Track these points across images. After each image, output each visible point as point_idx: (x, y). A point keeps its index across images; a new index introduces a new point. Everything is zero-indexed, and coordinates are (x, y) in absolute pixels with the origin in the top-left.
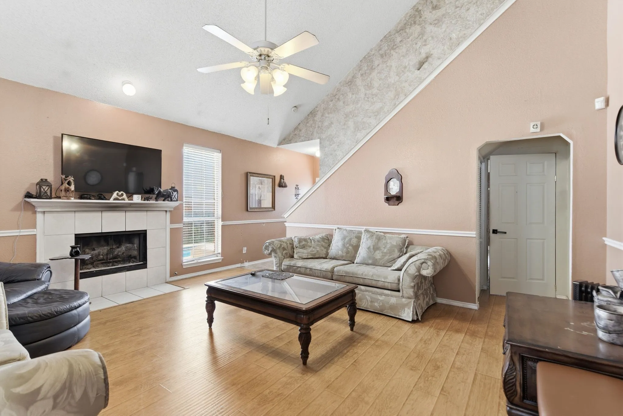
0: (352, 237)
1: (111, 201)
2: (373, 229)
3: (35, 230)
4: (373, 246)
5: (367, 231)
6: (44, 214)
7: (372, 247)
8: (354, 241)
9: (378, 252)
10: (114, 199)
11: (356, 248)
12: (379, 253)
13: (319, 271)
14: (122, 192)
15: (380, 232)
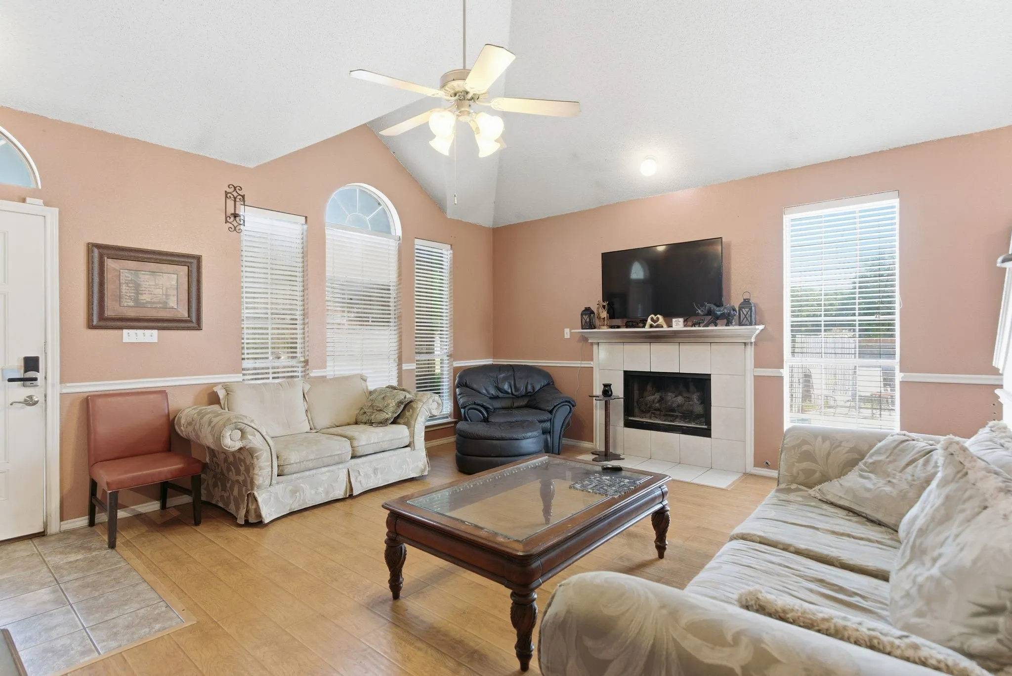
1: (647, 329)
3: (592, 362)
6: (599, 345)
10: (651, 326)
14: (658, 316)
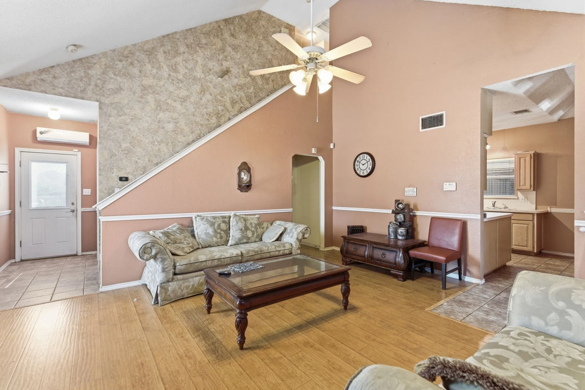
0: (219, 222)
2: (239, 213)
4: (244, 227)
5: (235, 215)
7: (243, 229)
8: (223, 226)
9: (248, 231)
11: (227, 232)
12: (249, 233)
13: (230, 258)
15: (243, 215)
